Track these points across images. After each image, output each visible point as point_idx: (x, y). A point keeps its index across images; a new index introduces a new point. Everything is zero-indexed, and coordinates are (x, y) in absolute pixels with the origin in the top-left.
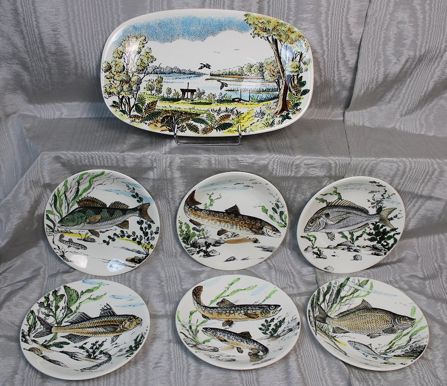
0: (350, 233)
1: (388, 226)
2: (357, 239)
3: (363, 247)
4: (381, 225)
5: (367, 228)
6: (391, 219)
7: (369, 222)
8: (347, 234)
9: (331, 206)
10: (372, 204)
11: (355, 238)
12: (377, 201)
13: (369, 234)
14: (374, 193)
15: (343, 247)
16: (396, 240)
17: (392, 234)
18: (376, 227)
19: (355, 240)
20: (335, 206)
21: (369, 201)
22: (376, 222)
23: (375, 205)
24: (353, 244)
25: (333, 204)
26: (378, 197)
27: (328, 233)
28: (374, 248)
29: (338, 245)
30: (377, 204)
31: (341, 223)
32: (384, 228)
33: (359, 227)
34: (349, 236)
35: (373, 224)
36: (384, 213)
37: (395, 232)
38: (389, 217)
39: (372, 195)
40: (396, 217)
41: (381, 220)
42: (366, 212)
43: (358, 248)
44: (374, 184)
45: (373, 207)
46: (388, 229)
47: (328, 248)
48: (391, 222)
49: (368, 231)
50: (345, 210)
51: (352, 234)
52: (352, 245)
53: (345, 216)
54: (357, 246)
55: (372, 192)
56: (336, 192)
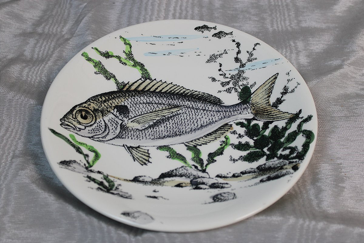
0: (189, 148)
1: (278, 118)
2: (212, 157)
3: (234, 176)
4: (261, 124)
5: (228, 134)
6: (279, 101)
7: (231, 121)
8: (181, 149)
9: (128, 91)
10: (223, 84)
11: (204, 157)
12: (232, 77)
13: (240, 147)
14: (219, 60)
15: (178, 180)
16: (309, 135)
17: (294, 127)
18: (252, 131)
19: (205, 162)
20: (139, 92)
21: (214, 80)
22: (249, 121)
23: (231, 85)
24: (204, 171)
25: (133, 88)
26: (231, 67)
27: (130, 148)
28: (261, 170)
29: (163, 176)
30: (235, 84)
31: (161, 128)
32: (271, 126)
33: (210, 134)
34: (189, 155)
35: (241, 124)
36: (258, 98)
37: (298, 121)
38: (273, 100)
39: (215, 66)
40: (285, 91)
41: (258, 113)
42: (217, 102)
43: (221, 181)
44: (206, 32)
45: (229, 91)
46: (281, 124)
47: (136, 180)
48: (281, 107)
49: (233, 139)
50: (164, 100)
51: (194, 149)
52: (201, 174)
53: (167, 113)
54: (218, 176)
55: (213, 58)
56: (133, 60)
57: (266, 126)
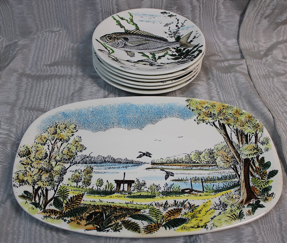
0: (151, 54)
1: (190, 47)
2: (160, 58)
3: (168, 63)
4: (182, 49)
5: (168, 51)
6: (191, 41)
7: (170, 47)
8: (148, 54)
9: (129, 33)
10: (169, 35)
11: (157, 57)
12: (174, 32)
13: (172, 55)
14: (169, 26)
15: (145, 63)
16: (200, 51)
17: (195, 49)
18: (178, 50)
19: (157, 59)
20: (134, 34)
21: (166, 33)
22: (178, 48)
23: (173, 35)
24: (156, 61)
25: (131, 32)
26: (173, 28)
27: (127, 51)
28: (178, 62)
29: (139, 61)
30: (174, 35)
31: (141, 46)
32: (186, 50)
33: (161, 50)
34: (150, 56)
35: (174, 48)
36: (183, 40)
37: (197, 47)
38: (189, 41)
39: (167, 28)
40: (195, 37)
41: (182, 45)
42: (166, 40)
43: (162, 64)
44: (165, 15)
45: (172, 37)
46: (190, 49)
47: (127, 61)
48: (192, 43)
49: (170, 53)
50: (144, 38)
51: (154, 55)
52: (154, 62)
53: (144, 42)
54: (161, 63)
55: (167, 25)
56: (133, 22)
57: (184, 49)
